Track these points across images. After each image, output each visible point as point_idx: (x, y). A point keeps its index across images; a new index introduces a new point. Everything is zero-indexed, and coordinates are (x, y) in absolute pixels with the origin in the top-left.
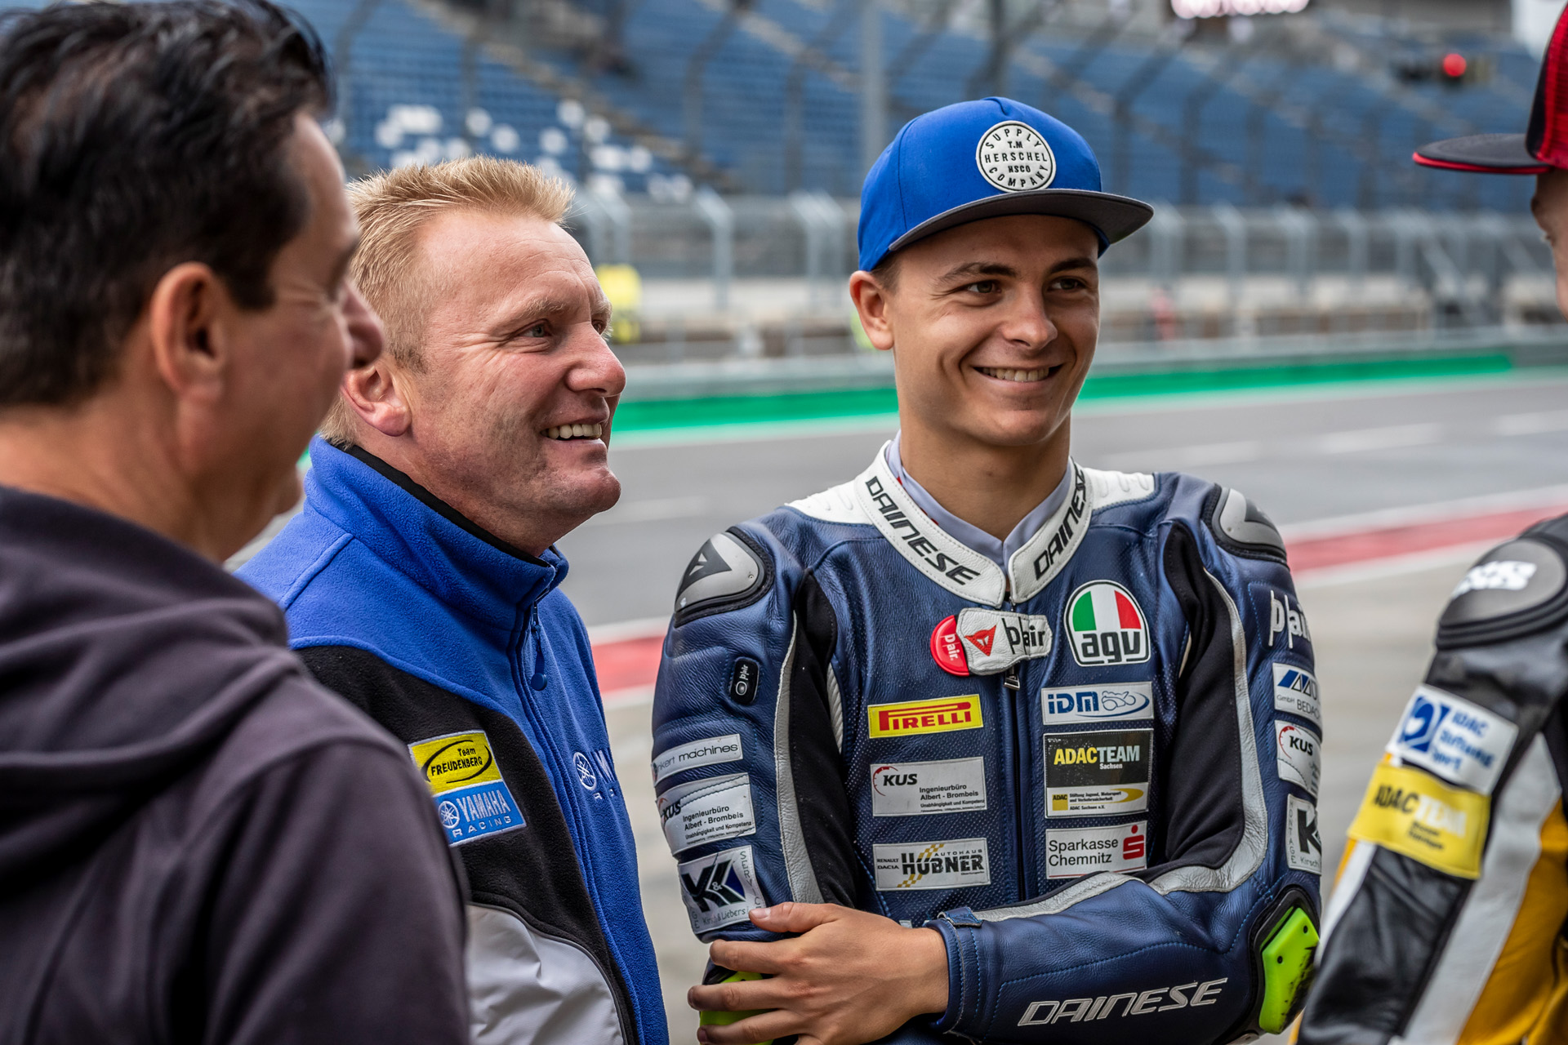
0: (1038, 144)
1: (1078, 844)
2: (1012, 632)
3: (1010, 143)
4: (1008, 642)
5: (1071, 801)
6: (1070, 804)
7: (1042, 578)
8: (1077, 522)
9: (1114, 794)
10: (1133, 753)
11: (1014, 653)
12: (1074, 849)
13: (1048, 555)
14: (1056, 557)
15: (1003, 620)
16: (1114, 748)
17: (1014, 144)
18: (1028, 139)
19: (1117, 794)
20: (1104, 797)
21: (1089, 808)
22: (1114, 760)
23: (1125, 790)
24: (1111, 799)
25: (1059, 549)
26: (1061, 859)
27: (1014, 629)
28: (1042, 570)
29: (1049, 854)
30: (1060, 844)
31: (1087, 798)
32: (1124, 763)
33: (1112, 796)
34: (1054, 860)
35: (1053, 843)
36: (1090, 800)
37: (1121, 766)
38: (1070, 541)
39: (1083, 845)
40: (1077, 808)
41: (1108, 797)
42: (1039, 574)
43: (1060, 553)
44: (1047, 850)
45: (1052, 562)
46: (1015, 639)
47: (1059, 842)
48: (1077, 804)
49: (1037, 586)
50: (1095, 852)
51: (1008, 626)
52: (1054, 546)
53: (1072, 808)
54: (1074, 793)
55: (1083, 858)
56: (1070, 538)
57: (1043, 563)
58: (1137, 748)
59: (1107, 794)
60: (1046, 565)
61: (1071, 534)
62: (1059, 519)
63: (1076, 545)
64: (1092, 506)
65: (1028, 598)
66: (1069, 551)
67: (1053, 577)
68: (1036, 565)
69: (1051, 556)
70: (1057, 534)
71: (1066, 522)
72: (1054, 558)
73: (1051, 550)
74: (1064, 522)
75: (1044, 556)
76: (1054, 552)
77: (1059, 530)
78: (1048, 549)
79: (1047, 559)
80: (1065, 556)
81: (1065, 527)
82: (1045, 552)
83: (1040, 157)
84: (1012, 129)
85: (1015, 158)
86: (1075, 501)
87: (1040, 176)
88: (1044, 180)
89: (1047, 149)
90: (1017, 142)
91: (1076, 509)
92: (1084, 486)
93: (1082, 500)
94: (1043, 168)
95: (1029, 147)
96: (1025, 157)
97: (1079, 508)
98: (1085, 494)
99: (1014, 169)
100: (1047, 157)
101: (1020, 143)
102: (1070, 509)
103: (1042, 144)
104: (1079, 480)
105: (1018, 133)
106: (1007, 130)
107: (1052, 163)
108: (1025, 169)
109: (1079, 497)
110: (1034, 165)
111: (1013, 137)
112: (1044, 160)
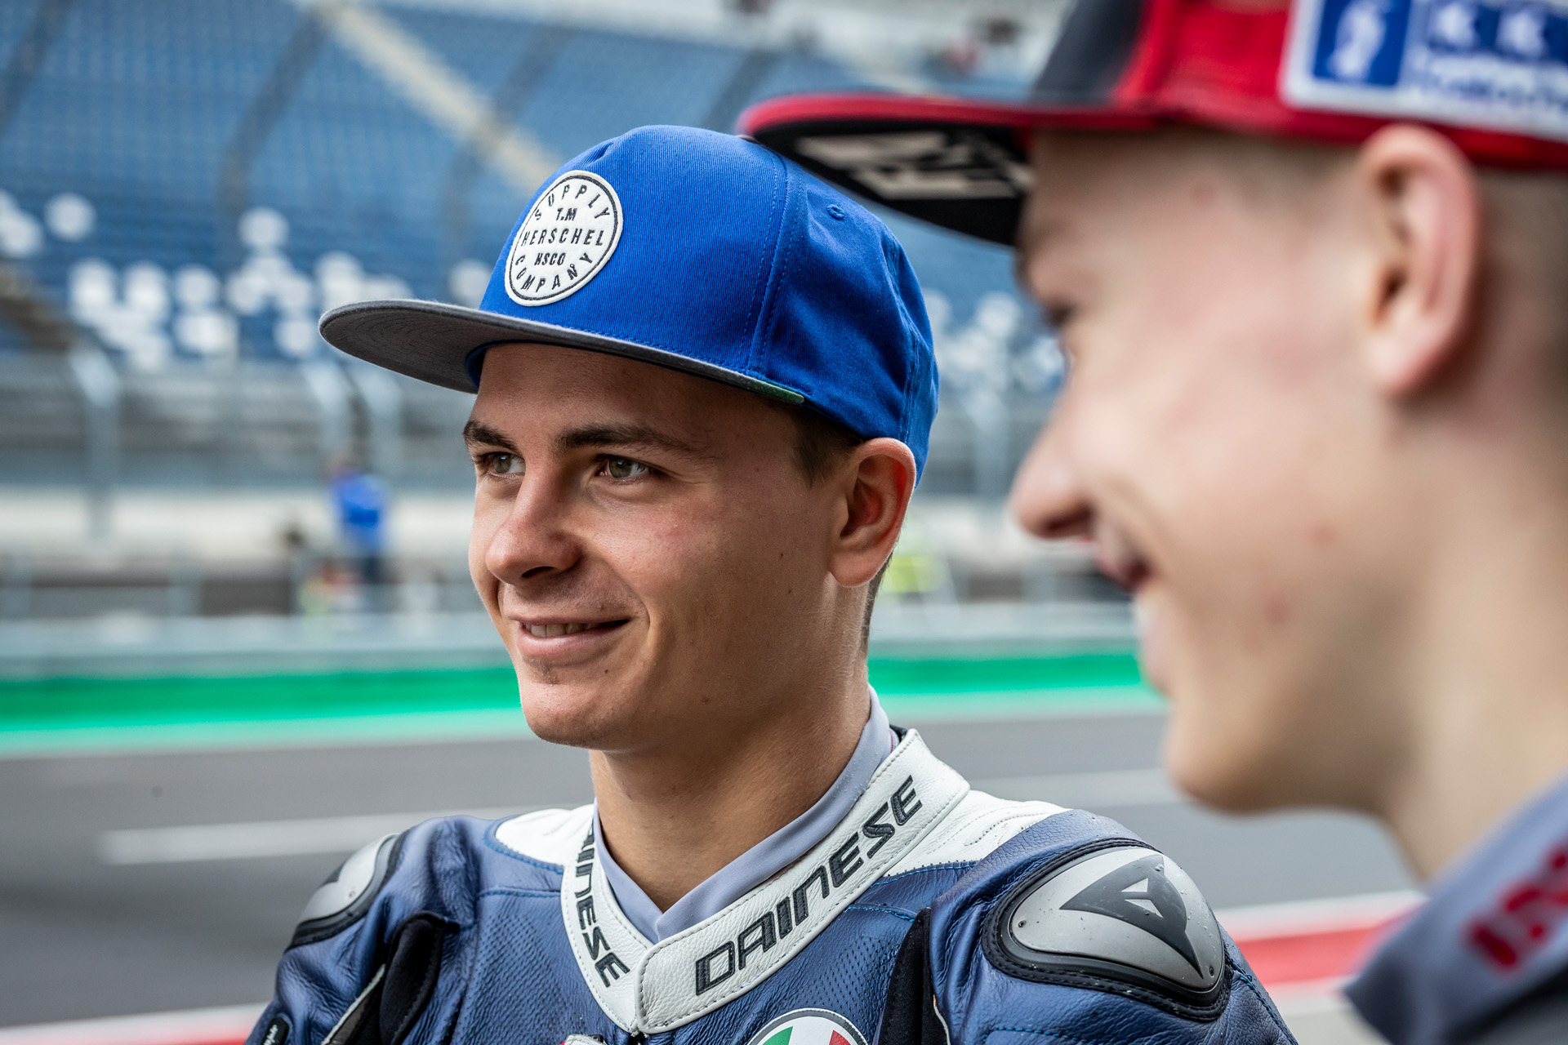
0: (605, 213)
3: (560, 210)
7: (708, 994)
8: (825, 893)
13: (736, 952)
14: (756, 958)
17: (564, 213)
18: (590, 205)
25: (767, 942)
28: (713, 977)
38: (796, 929)
42: (703, 983)
43: (766, 949)
45: (742, 965)
49: (693, 1006)
52: (758, 933)
56: (798, 922)
57: (718, 966)
60: (726, 968)
61: (803, 915)
62: (783, 887)
63: (808, 937)
64: (883, 867)
65: (672, 1026)
66: (788, 948)
67: (739, 992)
68: (702, 966)
69: (743, 953)
70: (770, 914)
71: (800, 894)
72: (749, 958)
73: (748, 942)
74: (795, 893)
75: (726, 953)
76: (754, 946)
77: (779, 906)
78: (741, 938)
79: (731, 958)
80: (775, 957)
81: (795, 902)
82: (729, 945)
83: (595, 236)
84: (575, 184)
85: (554, 238)
86: (844, 857)
87: (572, 273)
88: (576, 279)
89: (616, 223)
90: (570, 210)
91: (840, 867)
92: (893, 830)
93: (863, 855)
94: (586, 258)
95: (585, 219)
96: (569, 236)
97: (845, 870)
98: (880, 844)
99: (543, 260)
100: (605, 240)
101: (575, 211)
102: (822, 869)
103: (612, 214)
104: (889, 818)
105: (580, 192)
106: (568, 186)
107: (608, 250)
108: (557, 259)
109: (856, 851)
110: (573, 252)
111: (568, 202)
112: (598, 243)
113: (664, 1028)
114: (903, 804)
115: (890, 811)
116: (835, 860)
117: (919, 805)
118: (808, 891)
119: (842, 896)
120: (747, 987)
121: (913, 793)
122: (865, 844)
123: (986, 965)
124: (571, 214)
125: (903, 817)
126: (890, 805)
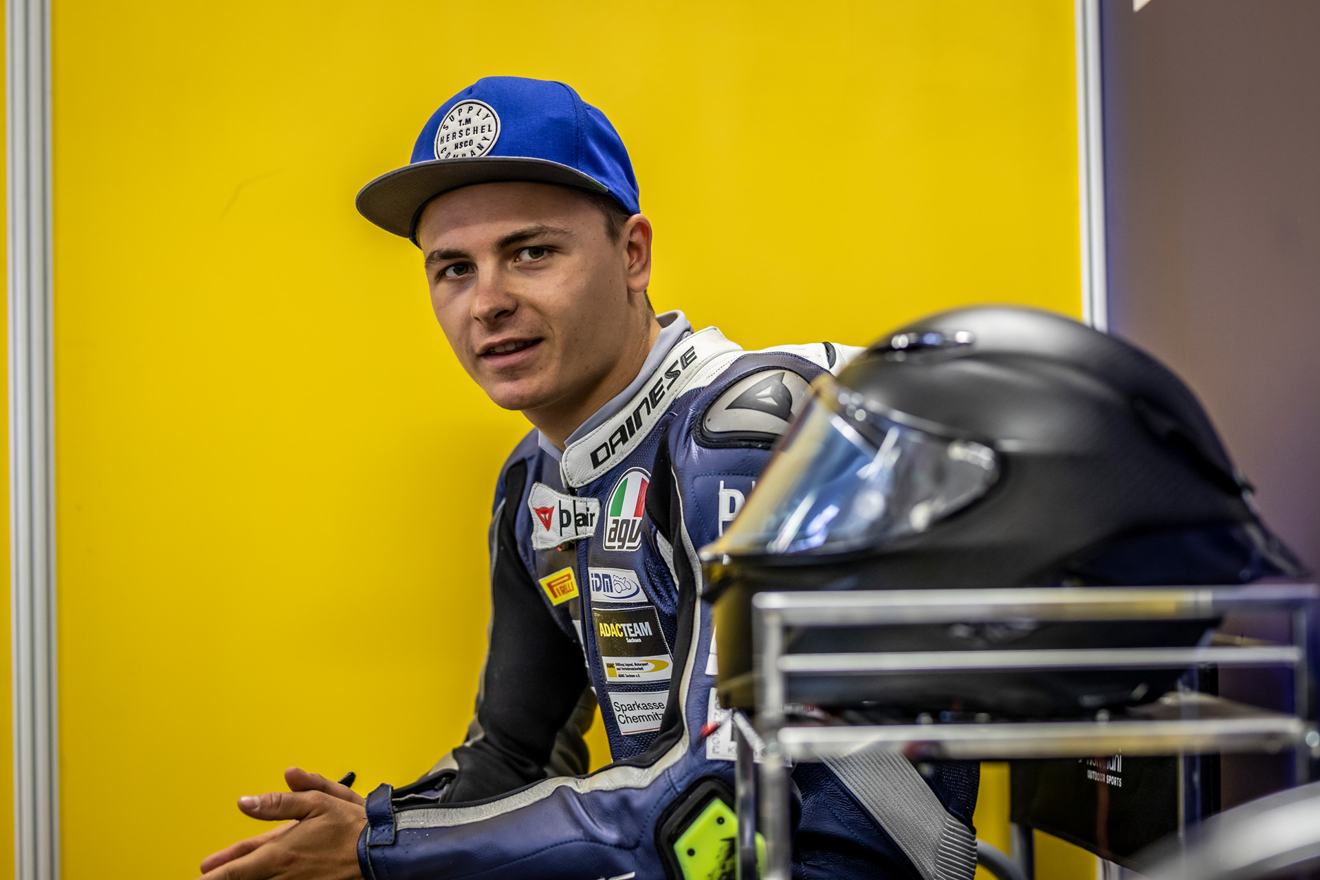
0: (487, 116)
1: (634, 705)
2: (564, 515)
3: (460, 121)
4: (559, 524)
5: (618, 669)
6: (618, 672)
7: (599, 468)
8: (649, 412)
9: (644, 665)
10: (645, 629)
11: (561, 535)
12: (632, 709)
13: (610, 447)
14: (620, 448)
15: (560, 501)
16: (631, 625)
17: (464, 122)
18: (478, 115)
19: (646, 664)
20: (637, 667)
21: (631, 676)
22: (633, 635)
23: (651, 661)
24: (642, 669)
25: (624, 439)
26: (627, 718)
27: (567, 512)
28: (600, 460)
29: (617, 714)
30: (621, 706)
31: (627, 667)
32: (641, 638)
33: (642, 666)
34: (622, 719)
35: (616, 704)
36: (629, 669)
37: (639, 640)
38: (638, 432)
39: (638, 707)
40: (622, 676)
41: (640, 667)
42: (596, 463)
43: (624, 443)
44: (615, 711)
45: (614, 453)
46: (565, 521)
47: (620, 703)
48: (622, 672)
49: (593, 474)
50: (649, 712)
51: (562, 508)
52: (618, 436)
53: (620, 676)
54: (618, 662)
55: (642, 717)
56: (638, 428)
57: (602, 454)
58: (647, 623)
59: (638, 665)
60: (606, 455)
61: (639, 425)
62: (628, 412)
63: (644, 435)
64: (676, 393)
65: (586, 483)
66: (635, 441)
67: (616, 464)
68: (594, 456)
69: (613, 447)
70: (623, 426)
71: (637, 413)
72: (616, 449)
73: (614, 441)
74: (634, 414)
75: (604, 448)
76: (618, 443)
77: (627, 421)
78: (611, 440)
79: (608, 450)
80: (629, 447)
81: (635, 418)
82: (605, 444)
83: (486, 128)
84: (465, 108)
85: (462, 135)
86: (656, 392)
87: (480, 147)
88: (483, 150)
89: (496, 120)
90: (466, 120)
91: (654, 399)
92: (680, 372)
93: (665, 389)
94: (485, 139)
95: (477, 121)
96: (471, 131)
97: (657, 398)
98: (673, 381)
99: (459, 146)
100: (493, 128)
101: (470, 119)
102: (646, 399)
103: (492, 116)
104: (679, 367)
105: (469, 110)
106: (461, 109)
107: (496, 132)
108: (468, 143)
109: (662, 387)
110: (477, 138)
111: (464, 115)
112: (489, 131)
113: (582, 485)
114: (687, 359)
115: (680, 363)
116: (652, 393)
117: (696, 357)
118: (640, 411)
119: (658, 412)
120: (619, 461)
121: (694, 353)
122: (666, 382)
123: (693, 443)
124: (468, 121)
125: (686, 365)
126: (679, 361)
